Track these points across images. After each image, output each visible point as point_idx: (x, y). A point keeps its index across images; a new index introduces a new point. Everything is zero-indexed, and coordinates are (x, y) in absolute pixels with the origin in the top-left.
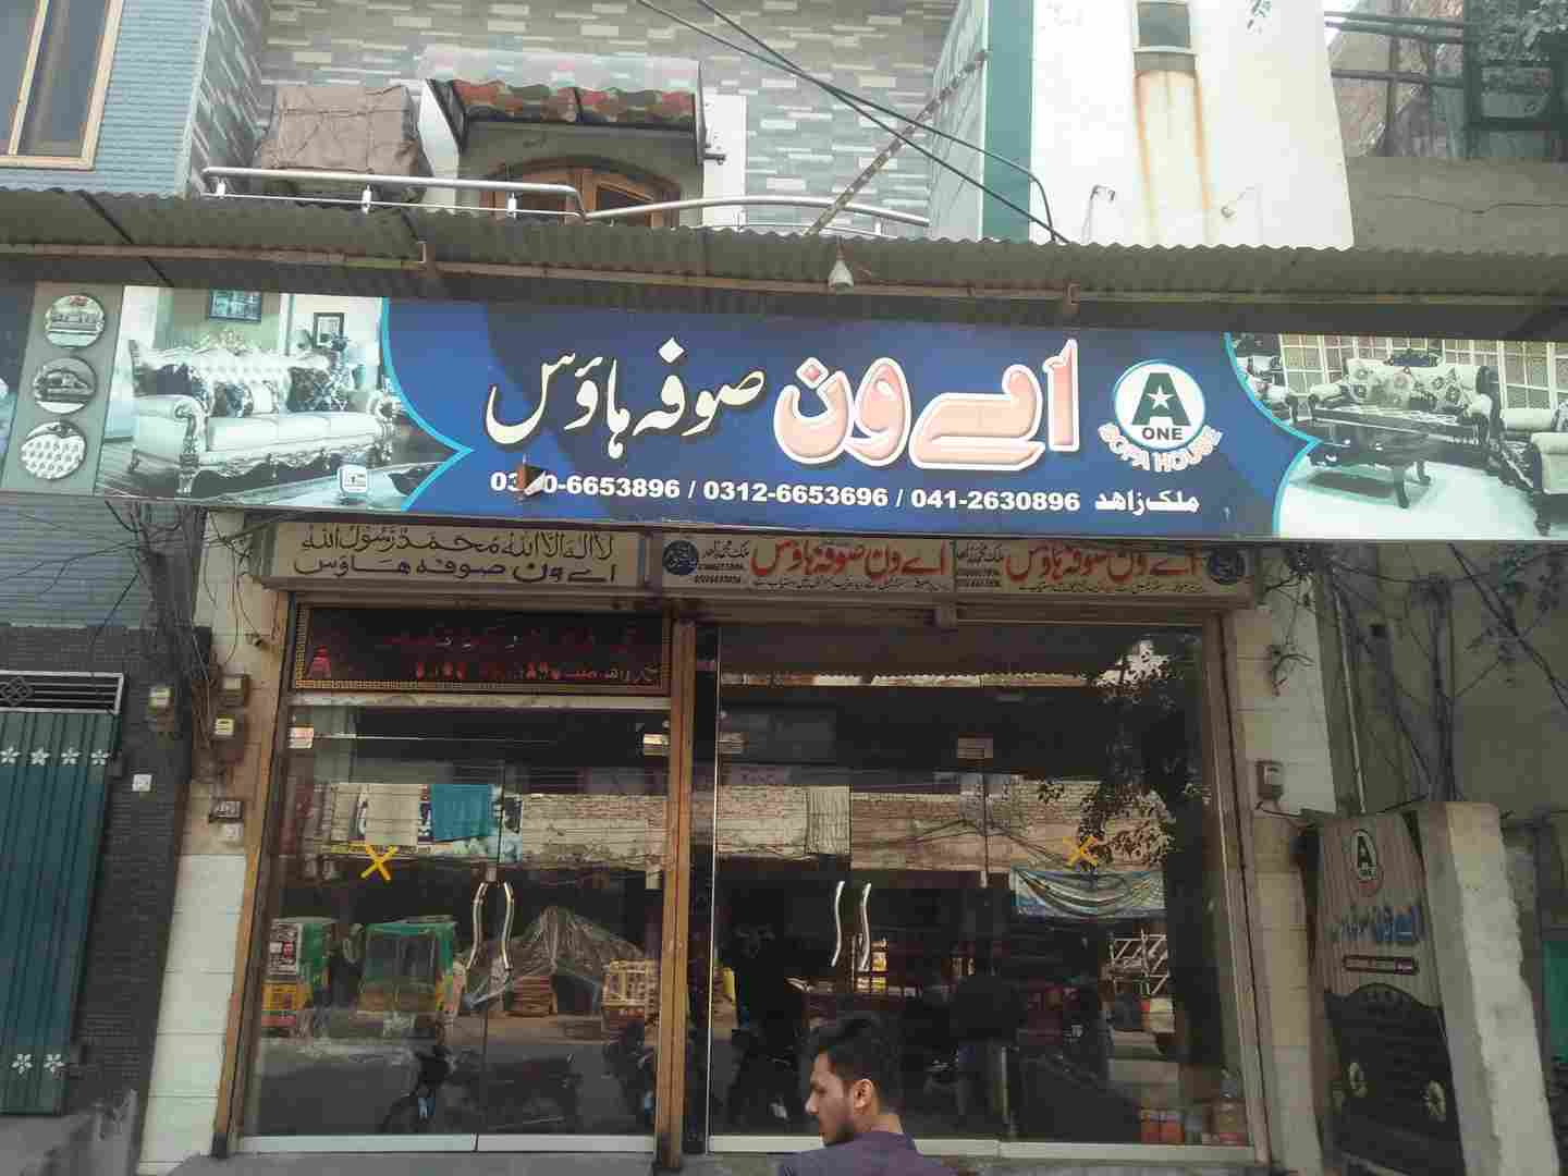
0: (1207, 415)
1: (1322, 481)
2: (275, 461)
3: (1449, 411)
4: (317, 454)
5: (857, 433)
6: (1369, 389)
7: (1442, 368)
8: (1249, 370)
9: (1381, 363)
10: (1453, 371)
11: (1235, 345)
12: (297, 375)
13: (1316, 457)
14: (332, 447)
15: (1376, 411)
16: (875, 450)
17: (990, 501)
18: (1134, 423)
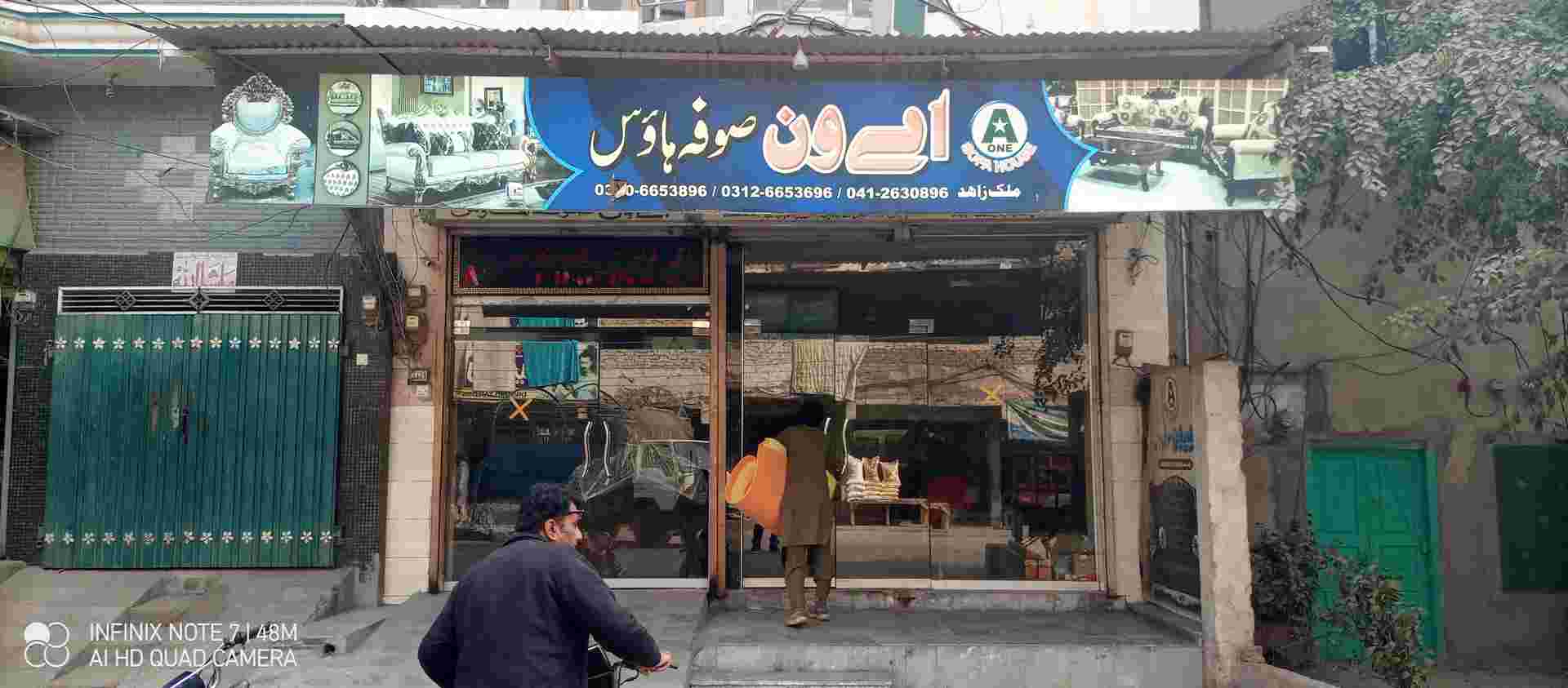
0: (1028, 136)
1: (1097, 176)
2: (469, 181)
3: (1179, 128)
4: (493, 177)
5: (813, 153)
6: (1131, 116)
7: (1178, 100)
8: (1056, 105)
9: (1139, 97)
10: (1185, 101)
11: (1048, 89)
12: (478, 127)
13: (1094, 160)
14: (502, 171)
15: (1134, 129)
16: (825, 163)
17: (894, 193)
18: (983, 142)
